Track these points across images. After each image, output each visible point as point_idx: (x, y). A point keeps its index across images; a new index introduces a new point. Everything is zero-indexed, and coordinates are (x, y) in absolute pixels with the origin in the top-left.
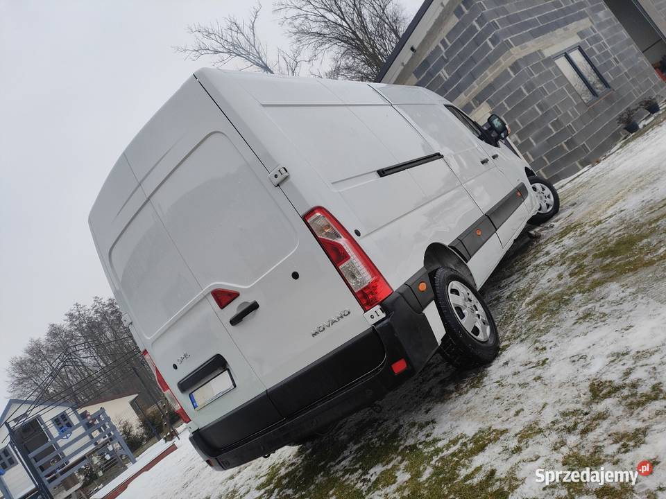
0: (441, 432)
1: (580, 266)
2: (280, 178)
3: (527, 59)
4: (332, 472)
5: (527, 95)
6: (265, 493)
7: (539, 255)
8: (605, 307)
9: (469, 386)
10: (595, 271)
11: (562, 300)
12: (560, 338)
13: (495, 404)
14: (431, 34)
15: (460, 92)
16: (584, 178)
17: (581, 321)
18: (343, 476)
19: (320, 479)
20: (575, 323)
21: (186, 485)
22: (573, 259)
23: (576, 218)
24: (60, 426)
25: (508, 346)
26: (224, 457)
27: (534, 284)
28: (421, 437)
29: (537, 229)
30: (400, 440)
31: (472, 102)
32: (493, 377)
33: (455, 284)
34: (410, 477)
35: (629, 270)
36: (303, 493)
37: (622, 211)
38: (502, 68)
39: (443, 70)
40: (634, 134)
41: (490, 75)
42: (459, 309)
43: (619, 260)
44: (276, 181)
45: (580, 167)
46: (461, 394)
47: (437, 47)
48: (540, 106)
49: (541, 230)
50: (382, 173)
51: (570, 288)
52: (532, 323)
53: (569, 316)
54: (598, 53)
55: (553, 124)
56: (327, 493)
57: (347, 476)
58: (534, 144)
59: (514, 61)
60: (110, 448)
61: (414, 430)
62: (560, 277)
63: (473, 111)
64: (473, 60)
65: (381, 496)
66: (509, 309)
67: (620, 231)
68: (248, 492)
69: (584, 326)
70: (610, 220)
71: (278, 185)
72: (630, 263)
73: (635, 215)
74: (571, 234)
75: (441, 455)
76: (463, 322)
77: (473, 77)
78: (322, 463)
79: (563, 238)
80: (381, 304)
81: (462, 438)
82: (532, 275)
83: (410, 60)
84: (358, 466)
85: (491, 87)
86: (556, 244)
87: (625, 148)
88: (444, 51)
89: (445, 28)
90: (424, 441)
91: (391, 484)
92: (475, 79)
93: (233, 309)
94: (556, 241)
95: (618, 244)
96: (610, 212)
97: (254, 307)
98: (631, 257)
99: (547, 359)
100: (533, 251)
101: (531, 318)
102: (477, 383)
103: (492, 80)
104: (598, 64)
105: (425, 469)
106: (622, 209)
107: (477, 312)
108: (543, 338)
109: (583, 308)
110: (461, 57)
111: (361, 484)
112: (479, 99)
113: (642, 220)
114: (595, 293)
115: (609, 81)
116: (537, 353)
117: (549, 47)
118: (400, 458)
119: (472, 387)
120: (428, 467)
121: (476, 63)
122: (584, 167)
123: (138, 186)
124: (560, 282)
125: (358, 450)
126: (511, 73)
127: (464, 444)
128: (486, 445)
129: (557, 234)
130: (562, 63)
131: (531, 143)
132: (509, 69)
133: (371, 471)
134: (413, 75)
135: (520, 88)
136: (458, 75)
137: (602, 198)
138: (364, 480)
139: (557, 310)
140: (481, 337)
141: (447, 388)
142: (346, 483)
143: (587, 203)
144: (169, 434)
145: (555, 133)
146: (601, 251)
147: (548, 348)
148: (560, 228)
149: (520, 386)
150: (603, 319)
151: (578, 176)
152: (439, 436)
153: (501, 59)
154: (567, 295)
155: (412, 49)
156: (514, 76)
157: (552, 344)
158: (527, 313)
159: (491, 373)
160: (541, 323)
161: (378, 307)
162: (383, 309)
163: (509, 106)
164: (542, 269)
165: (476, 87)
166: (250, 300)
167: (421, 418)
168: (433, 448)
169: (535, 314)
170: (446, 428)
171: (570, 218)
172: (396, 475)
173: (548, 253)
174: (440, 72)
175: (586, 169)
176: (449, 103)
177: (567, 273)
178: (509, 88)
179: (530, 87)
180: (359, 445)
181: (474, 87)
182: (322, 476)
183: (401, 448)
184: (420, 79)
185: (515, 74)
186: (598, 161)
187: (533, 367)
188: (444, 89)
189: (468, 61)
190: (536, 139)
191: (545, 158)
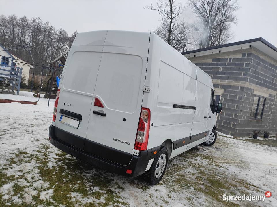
0: (124, 196)
1: (201, 177)
2: (146, 91)
3: (248, 89)
4: (83, 174)
5: (237, 100)
6: (58, 159)
7: (193, 157)
8: (196, 201)
9: (141, 187)
10: (203, 184)
11: (187, 185)
12: (177, 199)
13: (144, 203)
14: (229, 53)
15: (220, 79)
16: (227, 140)
17: (187, 199)
18: (86, 180)
19: (78, 172)
20: (184, 198)
21: (32, 125)
22: (201, 172)
23: (214, 155)
24: (4, 61)
25: (162, 184)
26: (56, 141)
27: (184, 168)
28: (117, 191)
29: (200, 147)
30: (110, 185)
31: (220, 85)
32: (150, 191)
33: (164, 156)
34: (105, 202)
35: (212, 196)
36: (70, 173)
37: (227, 169)
38: (239, 84)
39: (222, 67)
40: (253, 139)
41: (233, 83)
42: (159, 164)
43: (212, 188)
44: (144, 90)
45: (230, 134)
46: (137, 187)
47: (227, 59)
48: (237, 107)
49: (201, 148)
50: (175, 106)
51: (192, 183)
52: (174, 184)
53: (185, 193)
54: (269, 105)
55: (235, 115)
56: (78, 181)
57: (86, 181)
58: (224, 115)
59: (244, 86)
60: (14, 83)
61: (116, 186)
62: (193, 174)
63: (218, 88)
64: (233, 73)
65: (93, 200)
66: (171, 170)
67: (221, 177)
68: (52, 152)
69: (186, 202)
70: (222, 169)
71: (144, 92)
72: (214, 193)
73: (229, 176)
74: (208, 160)
75: (118, 204)
76: (157, 169)
77: (228, 78)
78: (82, 167)
79: (204, 160)
80: (140, 151)
81: (128, 205)
82: (186, 163)
83: (216, 54)
84: (92, 181)
85: (230, 87)
86: (201, 159)
87: (247, 143)
88: (228, 62)
89: (235, 55)
90: (116, 194)
91: (98, 199)
92: (228, 80)
93: (97, 109)
94: (202, 158)
95: (217, 181)
96: (224, 165)
97: (105, 115)
98: (216, 191)
99: (168, 202)
100: (193, 154)
101: (175, 181)
102: (144, 188)
103: (232, 85)
104: (265, 109)
105: (111, 204)
106: (228, 168)
107: (162, 168)
108: (173, 193)
109: (190, 195)
110: (231, 69)
111: (89, 189)
112: (223, 86)
113: (229, 180)
114: (197, 193)
115: (263, 117)
116: (168, 196)
117: (257, 91)
118: (106, 192)
119: (142, 188)
120: (112, 205)
121: (233, 75)
122: (231, 135)
123: (103, 45)
124: (191, 177)
125: (96, 175)
126: (239, 89)
129: (204, 155)
130: (256, 99)
131: (224, 114)
132: (240, 87)
133: (95, 188)
134: (212, 59)
135: (237, 96)
136: (224, 73)
137: (226, 156)
138: (91, 189)
139: (183, 187)
140: (157, 176)
141: (135, 180)
142: (85, 183)
143: (220, 153)
144: (36, 94)
145: (233, 118)
146: (210, 178)
147: (172, 198)
148: (206, 154)
149: (155, 203)
150: (193, 205)
151: (226, 137)
152: (121, 197)
153: (241, 82)
154: (190, 184)
155: (220, 51)
156: (239, 90)
157: (173, 198)
158: (175, 178)
159: (150, 189)
160: (176, 186)
161: (139, 151)
162: (140, 153)
163: (229, 97)
164: (190, 165)
165: (226, 82)
166: (105, 112)
167: (121, 184)
168: (117, 199)
169: (177, 181)
170: (126, 196)
171: (212, 153)
172: (101, 197)
173: (196, 160)
174: (220, 67)
175: (231, 136)
176: (213, 88)
177: (195, 175)
178: (234, 92)
179: (240, 98)
180: (97, 173)
182: (79, 172)
183: (108, 188)
184: (213, 63)
185: (240, 90)
186: (236, 138)
187: (163, 201)
188: (217, 73)
189: (232, 72)
190: (226, 114)
191: (223, 122)
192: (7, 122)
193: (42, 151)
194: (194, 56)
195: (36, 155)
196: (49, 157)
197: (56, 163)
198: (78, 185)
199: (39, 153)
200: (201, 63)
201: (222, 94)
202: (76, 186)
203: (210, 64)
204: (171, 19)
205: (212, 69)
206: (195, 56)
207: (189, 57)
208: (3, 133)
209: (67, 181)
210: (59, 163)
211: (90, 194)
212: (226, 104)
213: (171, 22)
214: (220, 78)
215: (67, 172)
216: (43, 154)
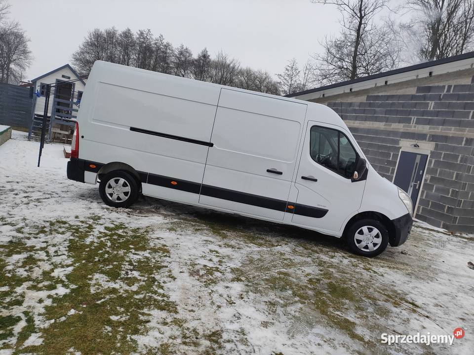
0: (169, 287)
1: (319, 280)
4: (128, 255)
5: (458, 163)
6: (104, 233)
7: (330, 253)
10: (315, 290)
11: (285, 287)
12: (252, 301)
13: (195, 298)
14: (448, 75)
15: (429, 124)
16: (427, 235)
17: (268, 303)
18: (127, 261)
20: (265, 302)
22: (326, 274)
25: (242, 281)
27: (299, 265)
28: (163, 280)
30: (158, 272)
31: (428, 135)
32: (216, 287)
34: (135, 290)
35: (317, 306)
36: (110, 251)
37: (382, 275)
38: (463, 134)
39: (433, 102)
41: (452, 131)
43: (327, 297)
45: (441, 226)
46: (198, 280)
47: (444, 87)
48: (458, 176)
51: (297, 285)
52: (262, 282)
53: (272, 296)
55: (453, 191)
56: (115, 262)
57: (127, 263)
58: (434, 191)
59: (472, 137)
61: (166, 274)
62: (308, 275)
63: (424, 141)
64: (453, 114)
65: (120, 285)
67: (358, 284)
69: (264, 307)
70: (371, 274)
72: (324, 303)
73: (377, 285)
74: (354, 260)
75: (153, 295)
77: (443, 123)
78: (132, 247)
79: (349, 258)
81: (167, 297)
83: (423, 78)
84: (135, 264)
85: (445, 138)
86: (343, 257)
88: (445, 93)
89: (459, 80)
90: (160, 283)
91: (128, 286)
92: (443, 125)
94: (346, 255)
95: (344, 289)
96: (381, 270)
98: (330, 301)
99: (235, 303)
100: (334, 248)
101: (267, 280)
103: (451, 135)
105: (142, 294)
106: (385, 275)
108: (251, 293)
109: (278, 300)
110: (449, 105)
111: (124, 273)
112: (434, 138)
116: (238, 297)
118: (146, 279)
121: (453, 117)
122: (443, 228)
124: (302, 277)
125: (146, 257)
126: (464, 143)
127: (163, 301)
128: (165, 310)
131: (433, 189)
132: (465, 139)
133: (134, 272)
134: (416, 88)
135: (459, 155)
136: (437, 114)
138: (127, 273)
139: (276, 288)
142: (122, 266)
145: (449, 196)
146: (335, 283)
147: (244, 299)
149: (212, 302)
150: (271, 313)
152: (165, 287)
153: (467, 129)
154: (290, 286)
155: (431, 73)
157: (247, 300)
158: (271, 275)
160: (264, 286)
163: (443, 158)
164: (315, 262)
165: (439, 130)
168: (156, 289)
169: (271, 280)
172: (135, 284)
173: (332, 257)
174: (430, 102)
175: (441, 230)
177: (311, 277)
178: (454, 149)
179: (465, 160)
180: (149, 256)
181: (438, 129)
182: (124, 252)
183: (153, 276)
184: (417, 94)
185: (464, 145)
186: (452, 233)
187: (227, 301)
188: (424, 113)
189: (451, 112)
190: (437, 190)
191: (430, 203)
192: (61, 183)
193: (88, 223)
194: (384, 84)
195: (77, 226)
196: (93, 230)
197: (99, 238)
198: (111, 267)
199: (83, 224)
200: (396, 95)
201: (432, 153)
202: (107, 268)
203: (413, 97)
204: (361, 18)
205: (415, 105)
206: (386, 82)
207: (376, 84)
208: (47, 196)
209: (99, 260)
210: (102, 239)
211: (122, 279)
212: (437, 170)
213: (360, 23)
214: (429, 122)
215: (107, 250)
216: (88, 225)
